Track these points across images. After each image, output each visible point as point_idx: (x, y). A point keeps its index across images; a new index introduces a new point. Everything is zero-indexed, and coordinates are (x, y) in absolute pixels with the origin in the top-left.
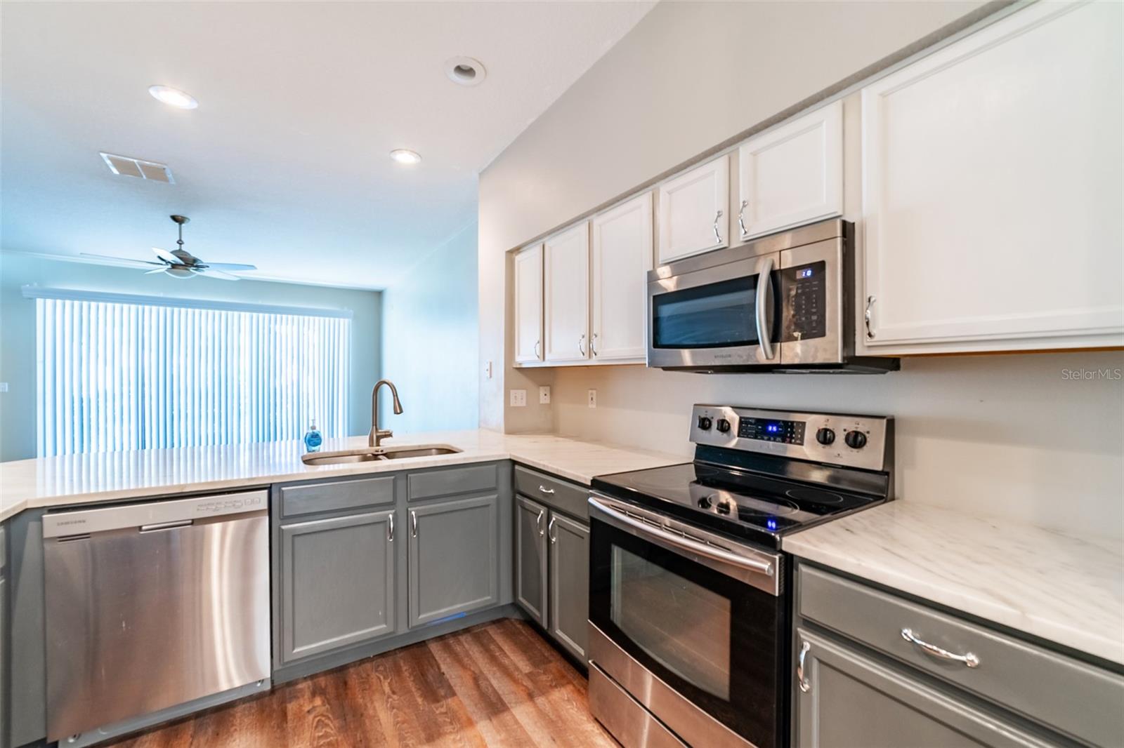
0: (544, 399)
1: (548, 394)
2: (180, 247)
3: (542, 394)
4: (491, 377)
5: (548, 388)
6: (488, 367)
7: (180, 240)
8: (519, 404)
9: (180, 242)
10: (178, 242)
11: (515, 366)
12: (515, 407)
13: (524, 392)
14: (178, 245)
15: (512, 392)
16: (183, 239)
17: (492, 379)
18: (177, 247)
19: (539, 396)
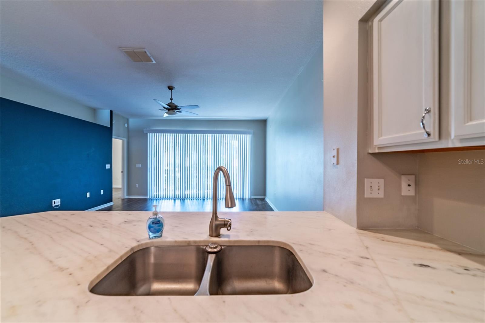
0: (407, 191)
1: (413, 185)
2: (171, 101)
3: (404, 185)
4: (338, 163)
5: (413, 177)
6: (336, 154)
7: (171, 98)
8: (375, 195)
9: (171, 99)
10: (170, 99)
11: (370, 152)
12: (370, 199)
13: (382, 181)
14: (171, 100)
15: (367, 182)
16: (172, 98)
17: (338, 166)
18: (170, 101)
19: (400, 186)
